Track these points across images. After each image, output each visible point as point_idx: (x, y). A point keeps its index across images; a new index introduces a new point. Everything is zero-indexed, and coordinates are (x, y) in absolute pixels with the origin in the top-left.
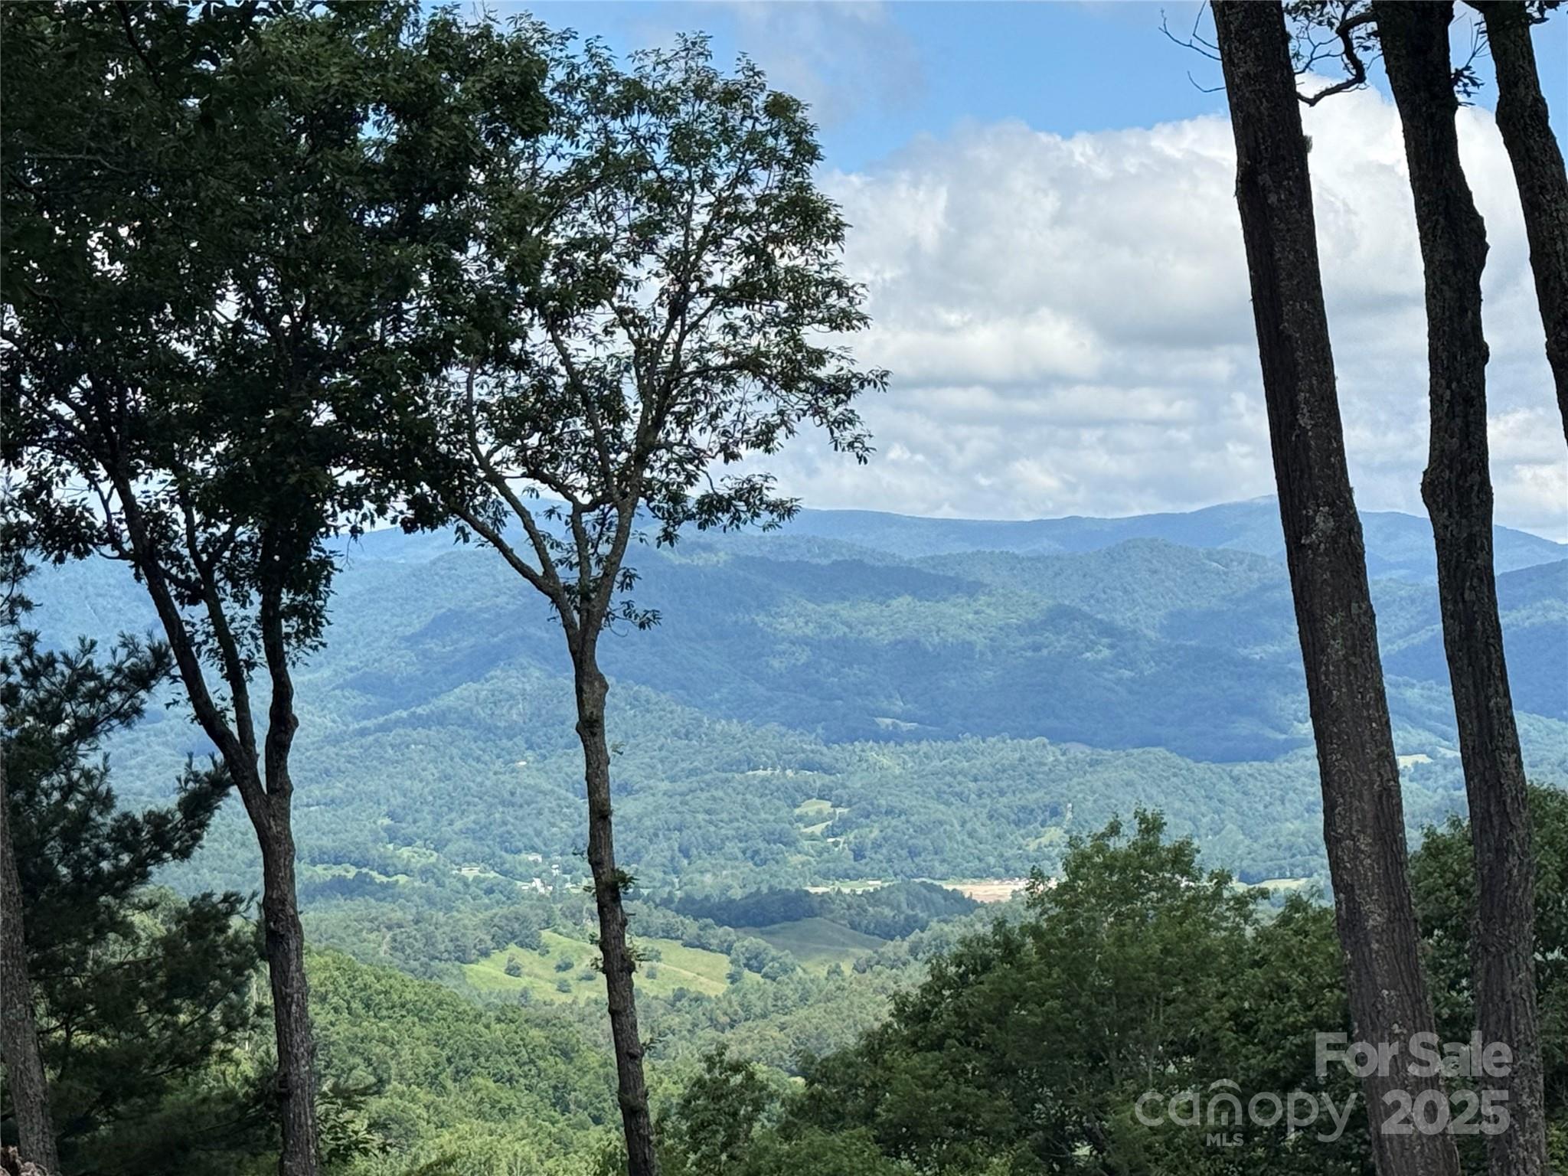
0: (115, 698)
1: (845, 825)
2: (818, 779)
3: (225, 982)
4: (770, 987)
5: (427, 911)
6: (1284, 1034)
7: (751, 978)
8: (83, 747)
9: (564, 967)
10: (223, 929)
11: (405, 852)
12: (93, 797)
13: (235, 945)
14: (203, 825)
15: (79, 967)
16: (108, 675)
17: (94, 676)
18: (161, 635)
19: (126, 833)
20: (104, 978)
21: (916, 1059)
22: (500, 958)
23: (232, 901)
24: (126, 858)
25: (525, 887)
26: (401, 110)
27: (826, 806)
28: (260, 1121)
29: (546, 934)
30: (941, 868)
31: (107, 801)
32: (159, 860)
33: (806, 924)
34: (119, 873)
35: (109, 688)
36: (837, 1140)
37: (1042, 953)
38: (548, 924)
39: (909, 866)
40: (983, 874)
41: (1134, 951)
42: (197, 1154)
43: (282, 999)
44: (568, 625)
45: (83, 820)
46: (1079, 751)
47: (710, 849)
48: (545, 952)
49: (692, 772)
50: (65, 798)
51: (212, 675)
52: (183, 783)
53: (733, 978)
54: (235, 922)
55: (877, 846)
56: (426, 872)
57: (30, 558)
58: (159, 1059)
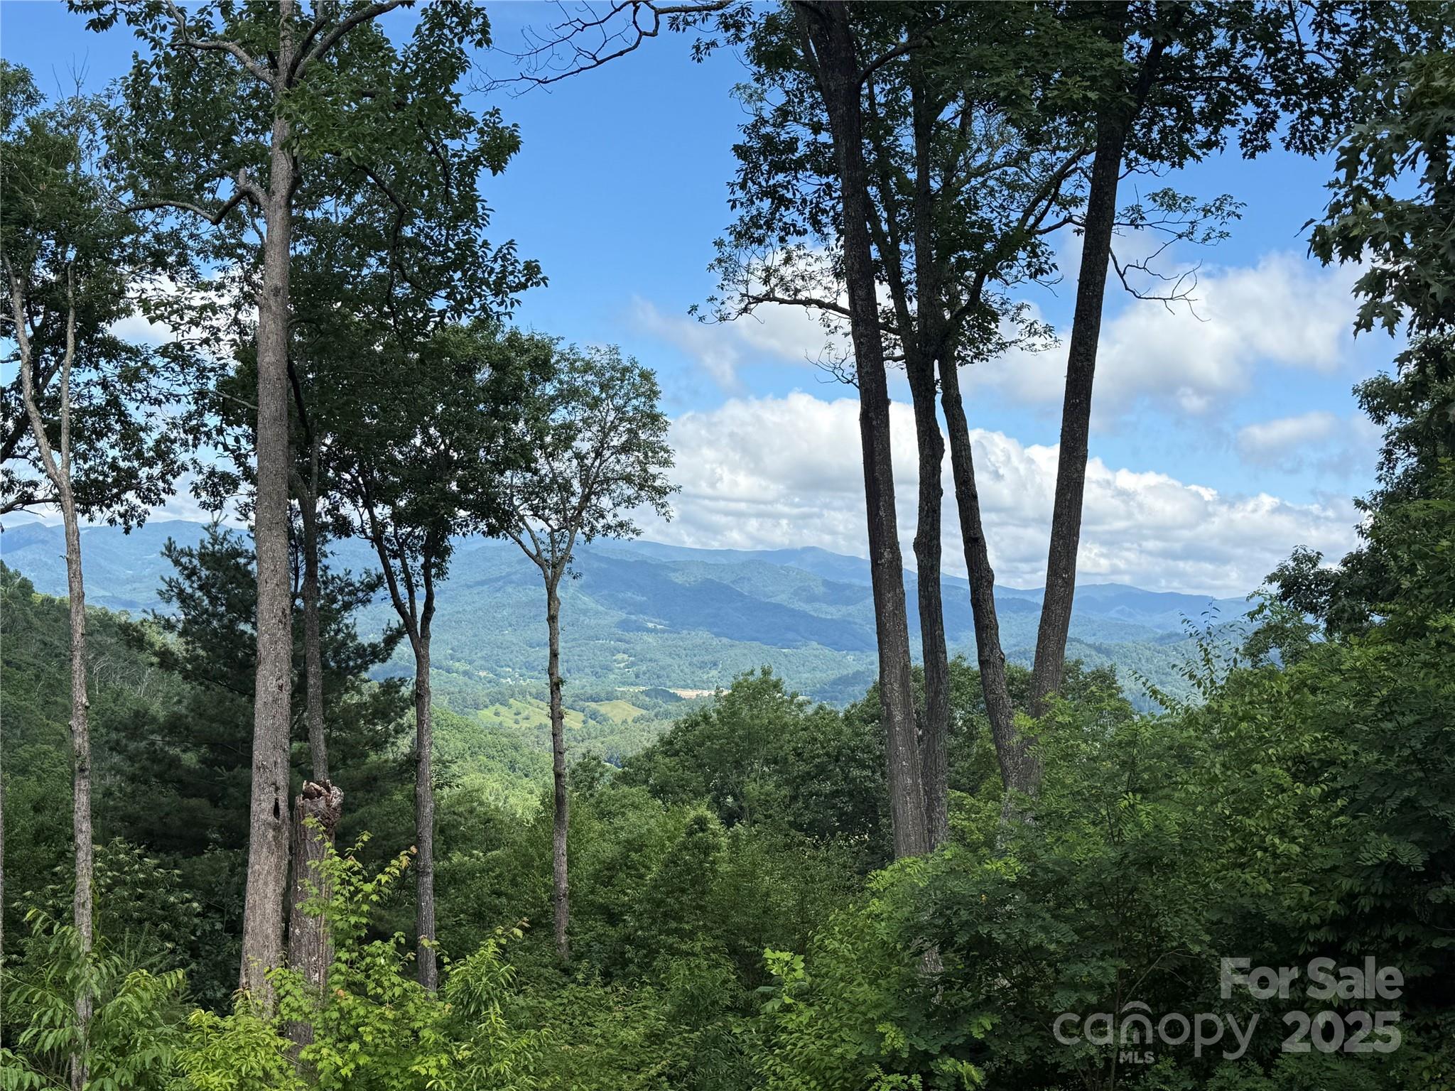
0: (360, 594)
1: (633, 664)
2: (623, 646)
3: (396, 714)
4: (599, 726)
5: (464, 688)
6: (813, 758)
7: (592, 722)
8: (346, 615)
9: (518, 714)
10: (398, 692)
11: (457, 664)
12: (349, 635)
13: (401, 699)
14: (392, 649)
15: (338, 703)
16: (357, 585)
17: (352, 585)
18: (381, 570)
19: (360, 651)
20: (347, 709)
21: (667, 760)
22: (492, 709)
23: (402, 681)
24: (359, 661)
25: (504, 681)
26: (494, 366)
27: (626, 656)
28: (407, 771)
29: (511, 701)
30: (668, 683)
31: (354, 637)
32: (372, 662)
33: (615, 702)
34: (356, 667)
35: (358, 590)
36: (634, 790)
37: (721, 720)
38: (512, 696)
39: (656, 681)
40: (685, 687)
41: (757, 721)
42: (379, 783)
43: (420, 723)
44: (546, 578)
45: (344, 644)
46: (725, 640)
47: (579, 670)
48: (510, 707)
49: (574, 639)
50: (336, 634)
51: (402, 590)
52: (385, 632)
53: (584, 722)
54: (403, 689)
55: (644, 673)
56: (466, 673)
57: (330, 536)
58: (366, 744)
